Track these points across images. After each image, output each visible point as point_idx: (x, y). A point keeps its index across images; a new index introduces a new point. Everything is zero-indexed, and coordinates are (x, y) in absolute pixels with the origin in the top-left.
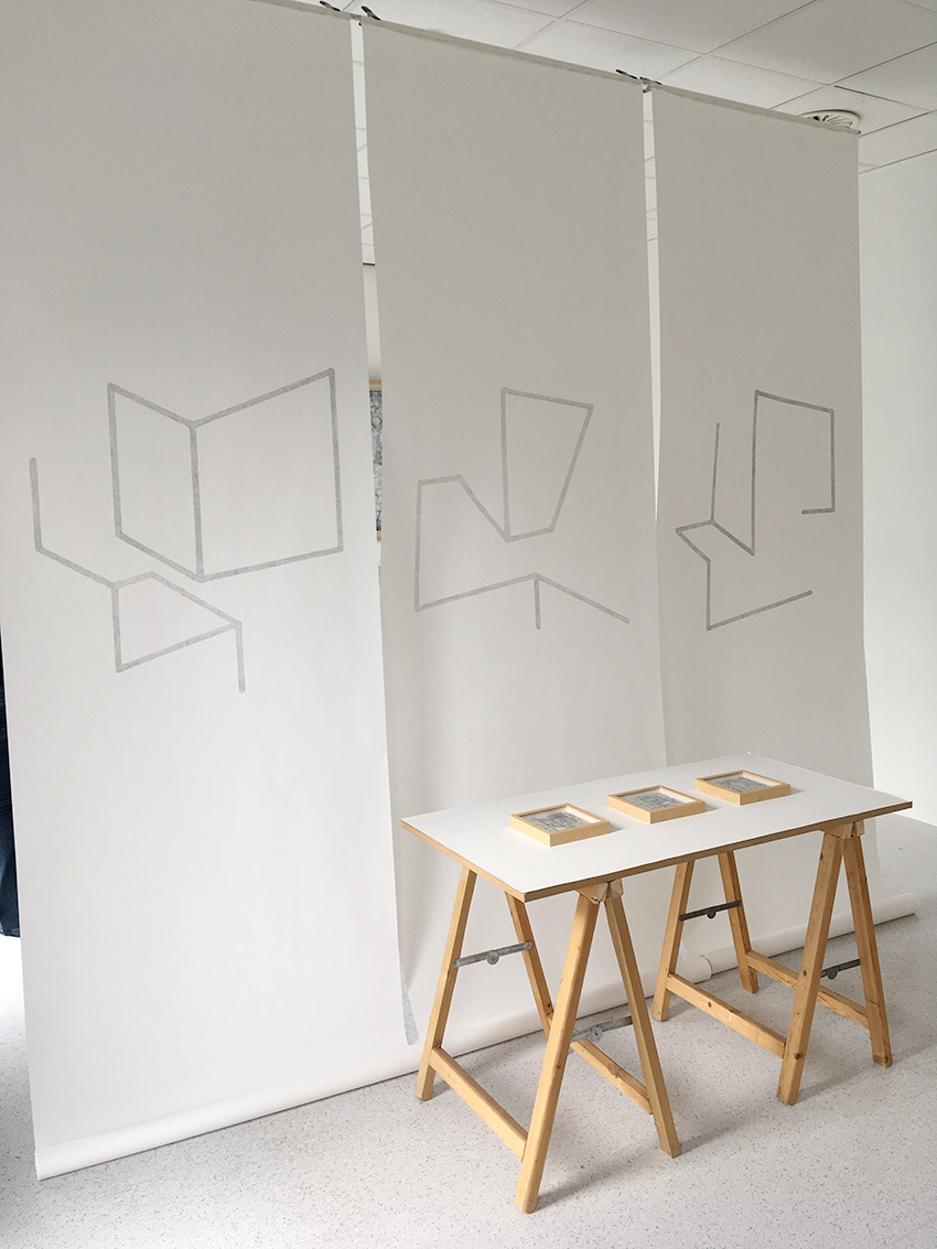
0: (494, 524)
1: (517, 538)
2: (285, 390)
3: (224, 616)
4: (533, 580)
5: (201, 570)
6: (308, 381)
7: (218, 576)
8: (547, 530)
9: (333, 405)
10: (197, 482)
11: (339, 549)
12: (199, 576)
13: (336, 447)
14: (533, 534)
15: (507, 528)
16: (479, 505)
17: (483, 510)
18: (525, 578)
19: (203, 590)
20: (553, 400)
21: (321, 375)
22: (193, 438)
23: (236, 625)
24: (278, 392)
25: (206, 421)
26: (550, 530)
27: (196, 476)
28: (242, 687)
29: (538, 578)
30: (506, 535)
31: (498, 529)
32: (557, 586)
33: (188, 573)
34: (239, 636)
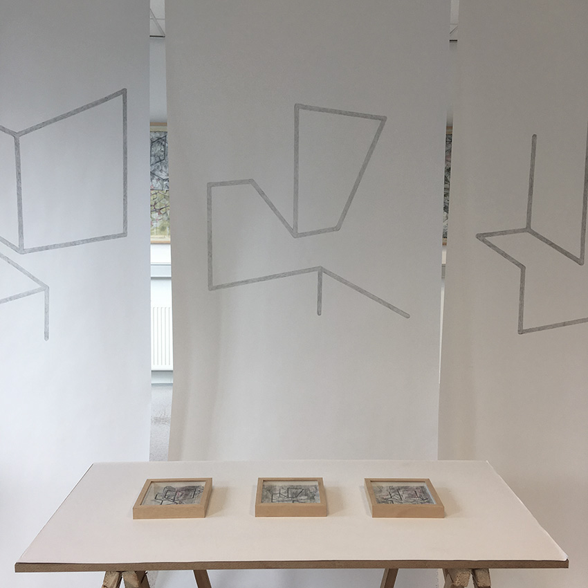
0: (283, 221)
1: (304, 235)
2: (88, 107)
3: (37, 281)
4: (317, 273)
5: (22, 245)
6: (106, 99)
7: (33, 250)
8: (333, 229)
9: (125, 119)
10: (20, 178)
11: (124, 234)
12: (20, 249)
13: (125, 153)
14: (319, 232)
15: (296, 226)
16: (271, 206)
17: (274, 210)
18: (310, 270)
19: (24, 260)
20: (346, 114)
21: (116, 94)
22: (17, 144)
23: (45, 288)
24: (83, 109)
25: (26, 132)
26: (337, 229)
27: (19, 174)
28: (47, 336)
29: (321, 271)
30: (294, 232)
31: (287, 226)
32: (340, 279)
33: (12, 246)
34: (47, 297)
